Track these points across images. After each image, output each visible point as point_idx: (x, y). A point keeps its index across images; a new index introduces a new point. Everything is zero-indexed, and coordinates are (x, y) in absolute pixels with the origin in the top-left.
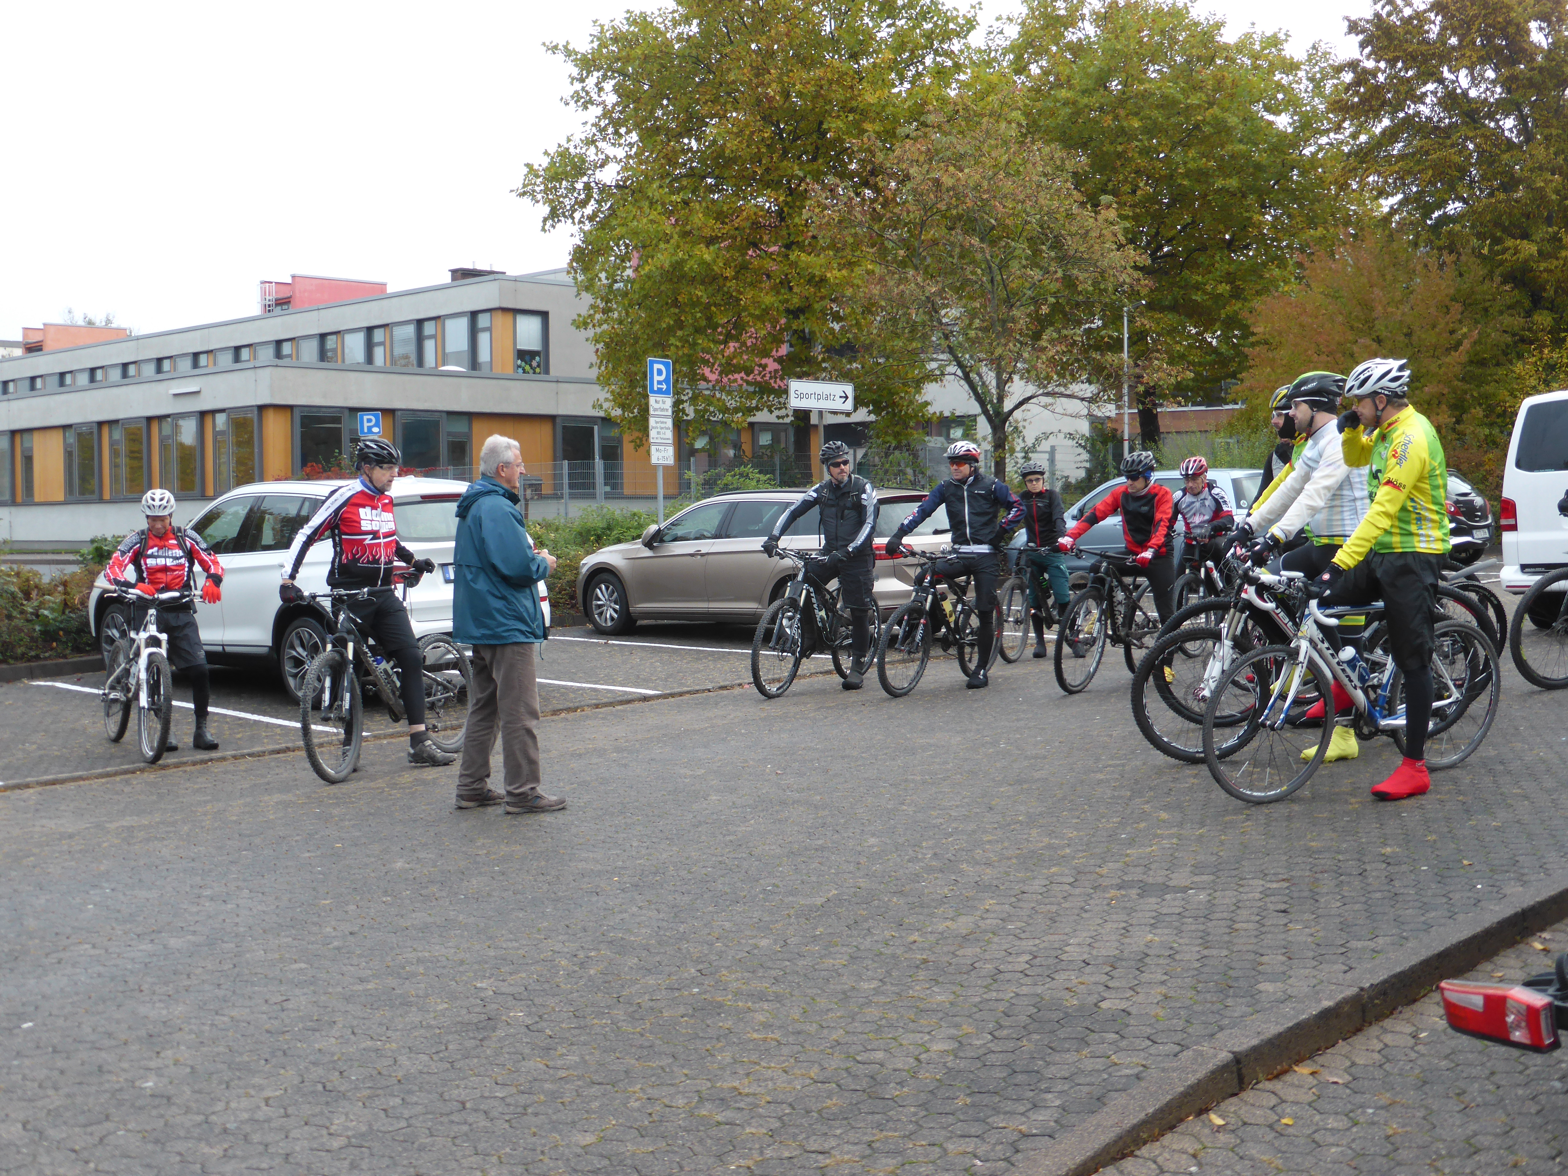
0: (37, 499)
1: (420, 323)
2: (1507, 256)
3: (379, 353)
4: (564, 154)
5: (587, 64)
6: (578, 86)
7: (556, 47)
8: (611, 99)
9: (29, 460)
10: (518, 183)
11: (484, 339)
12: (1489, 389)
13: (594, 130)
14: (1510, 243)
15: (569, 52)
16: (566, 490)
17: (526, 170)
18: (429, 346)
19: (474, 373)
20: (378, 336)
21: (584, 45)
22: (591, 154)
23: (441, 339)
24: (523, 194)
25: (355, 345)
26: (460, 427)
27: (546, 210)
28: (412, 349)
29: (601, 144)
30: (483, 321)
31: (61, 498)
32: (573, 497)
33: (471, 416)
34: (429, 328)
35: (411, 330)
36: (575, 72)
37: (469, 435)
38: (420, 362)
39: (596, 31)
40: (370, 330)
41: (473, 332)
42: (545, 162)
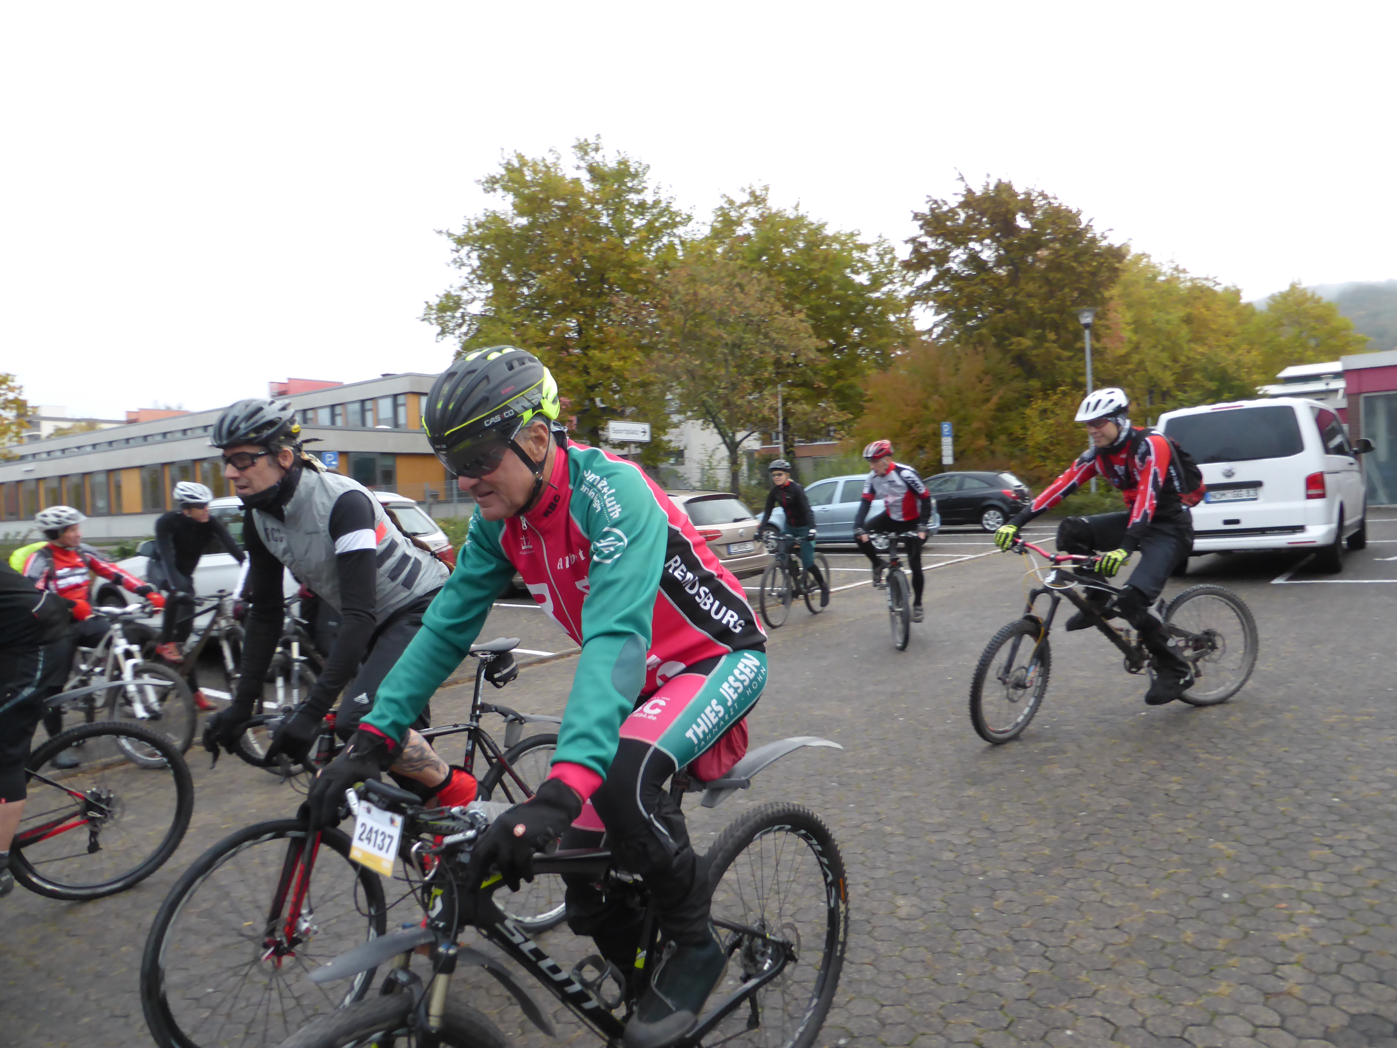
0: (125, 511)
1: (363, 402)
2: (1013, 347)
3: (339, 421)
4: (448, 296)
5: (461, 241)
6: (455, 255)
7: (440, 232)
8: (476, 263)
9: (118, 487)
10: (421, 313)
11: (401, 410)
12: (1007, 424)
13: (466, 281)
14: (1014, 339)
15: (450, 235)
16: (455, 498)
17: (425, 305)
18: (369, 415)
19: (396, 429)
20: (338, 410)
21: (460, 231)
22: (465, 296)
23: (375, 410)
24: (423, 320)
25: (324, 416)
26: (388, 462)
27: (438, 329)
28: (358, 417)
29: (470, 290)
30: (401, 400)
31: (139, 509)
32: (460, 501)
33: (395, 455)
34: (369, 405)
35: (357, 407)
36: (454, 246)
37: (394, 466)
38: (364, 423)
39: (465, 223)
40: (333, 407)
41: (395, 406)
42: (437, 301)
